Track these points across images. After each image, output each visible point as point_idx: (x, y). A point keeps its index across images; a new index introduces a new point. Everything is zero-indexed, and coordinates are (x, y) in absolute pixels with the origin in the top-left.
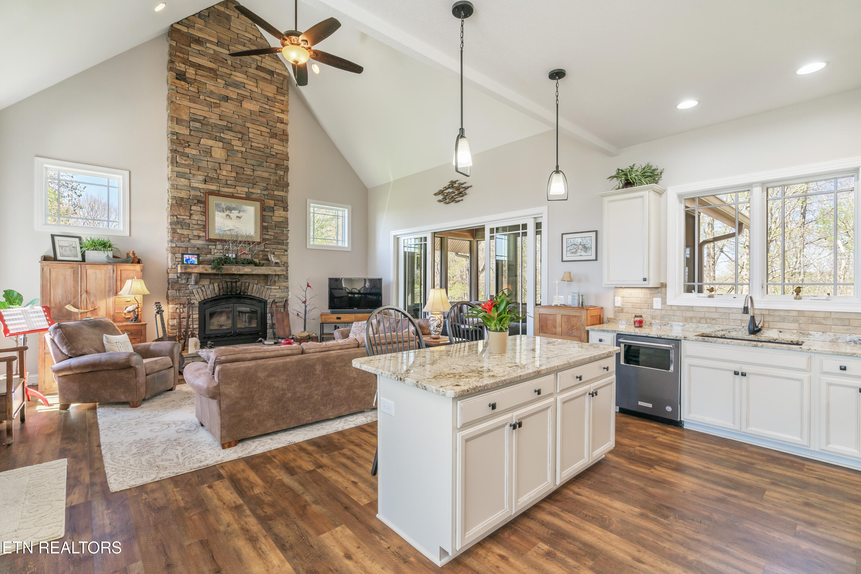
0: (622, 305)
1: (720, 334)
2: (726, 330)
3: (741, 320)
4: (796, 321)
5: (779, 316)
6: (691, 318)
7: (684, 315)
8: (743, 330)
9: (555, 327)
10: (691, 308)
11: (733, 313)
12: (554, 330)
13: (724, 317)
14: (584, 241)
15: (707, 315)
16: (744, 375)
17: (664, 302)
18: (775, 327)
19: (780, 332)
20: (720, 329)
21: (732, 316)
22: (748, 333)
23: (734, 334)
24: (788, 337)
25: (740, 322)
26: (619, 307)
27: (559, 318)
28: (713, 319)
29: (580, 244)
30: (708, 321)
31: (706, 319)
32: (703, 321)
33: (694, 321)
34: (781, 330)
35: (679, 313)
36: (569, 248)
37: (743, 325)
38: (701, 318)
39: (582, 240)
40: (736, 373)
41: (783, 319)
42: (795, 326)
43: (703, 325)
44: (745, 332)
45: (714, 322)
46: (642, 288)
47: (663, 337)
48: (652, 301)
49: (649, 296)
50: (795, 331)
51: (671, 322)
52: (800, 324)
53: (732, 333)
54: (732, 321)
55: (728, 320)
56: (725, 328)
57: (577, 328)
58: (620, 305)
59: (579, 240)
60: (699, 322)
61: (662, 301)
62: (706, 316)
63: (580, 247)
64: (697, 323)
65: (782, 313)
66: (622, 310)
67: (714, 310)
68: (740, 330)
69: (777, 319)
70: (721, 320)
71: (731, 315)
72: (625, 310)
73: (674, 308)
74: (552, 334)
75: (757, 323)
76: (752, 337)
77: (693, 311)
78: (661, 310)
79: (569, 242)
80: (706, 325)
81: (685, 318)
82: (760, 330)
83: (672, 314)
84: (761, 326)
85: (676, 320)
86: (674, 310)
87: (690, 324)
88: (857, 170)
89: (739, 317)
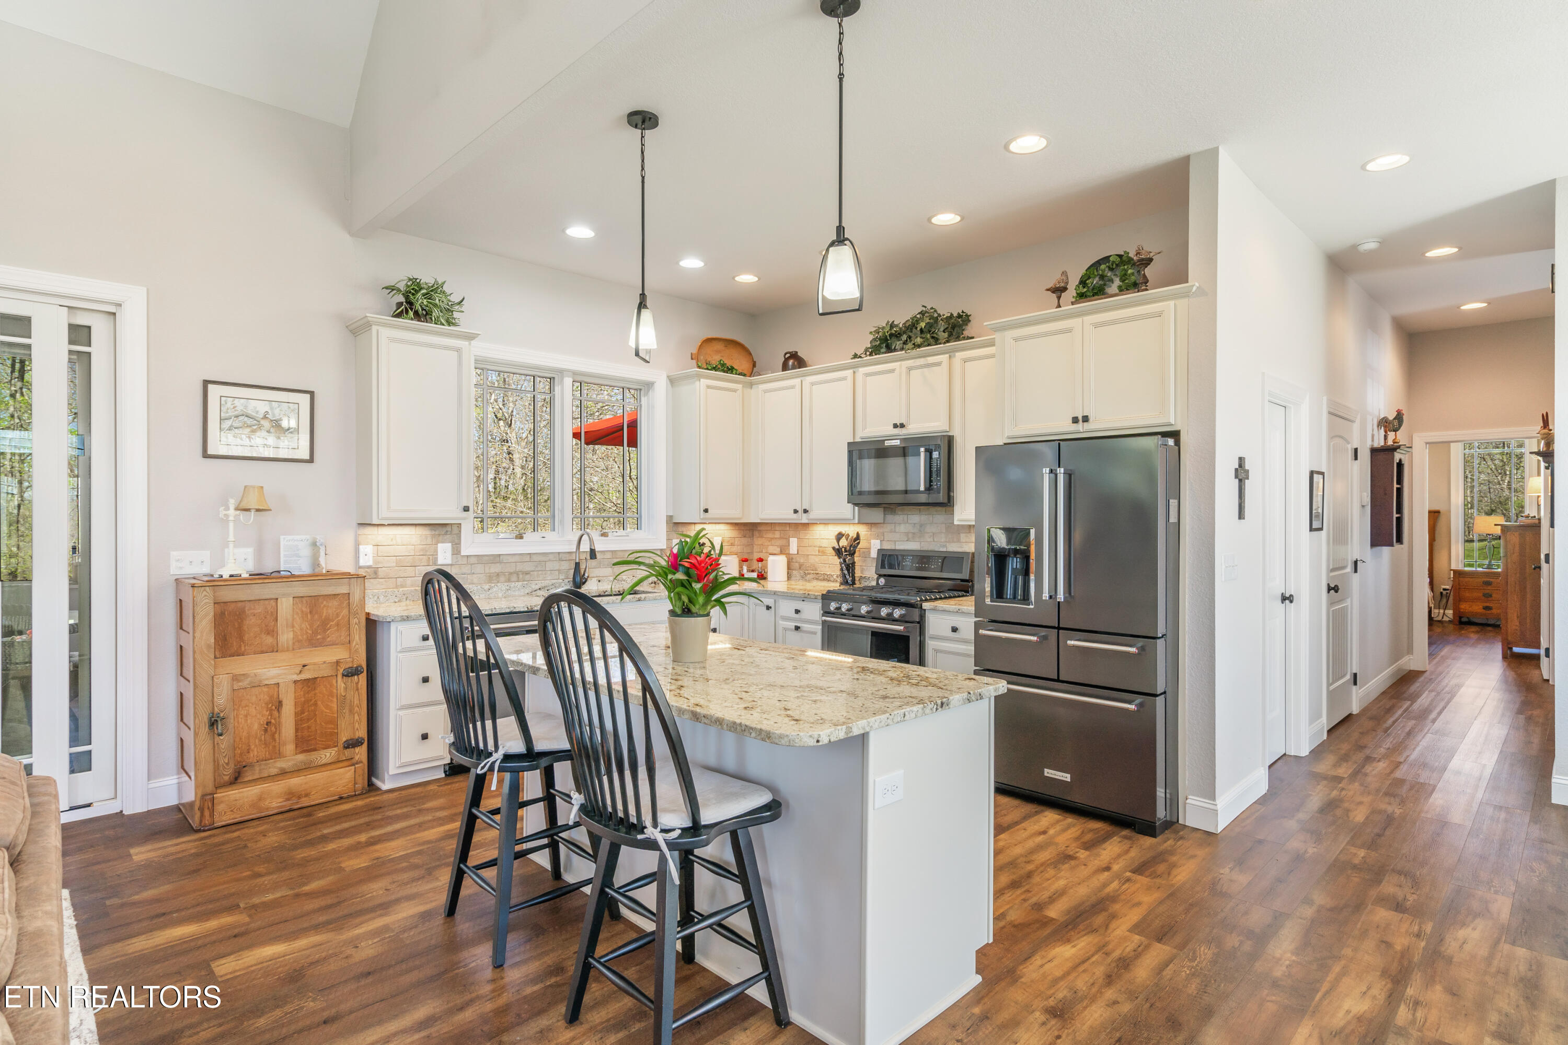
0: (375, 562)
2: (544, 588)
3: (562, 569)
6: (498, 575)
7: (487, 571)
8: (563, 584)
9: (271, 631)
10: (496, 559)
11: (550, 560)
12: (269, 640)
13: (538, 568)
14: (277, 412)
15: (520, 567)
17: (456, 551)
18: (594, 575)
19: (598, 581)
20: (537, 587)
21: (550, 566)
25: (556, 573)
26: (369, 567)
27: (285, 607)
28: (527, 573)
29: (265, 417)
30: (521, 576)
31: (517, 573)
32: (514, 578)
33: (501, 579)
34: (600, 578)
35: (479, 568)
36: (227, 424)
37: (560, 577)
38: (511, 574)
39: (272, 408)
41: (600, 564)
42: (608, 571)
43: (516, 584)
45: (527, 577)
46: (416, 525)
48: (436, 551)
49: (429, 541)
50: (610, 578)
54: (548, 572)
55: (544, 572)
56: (543, 585)
57: (338, 625)
58: (370, 563)
59: (262, 408)
60: (509, 580)
61: (453, 548)
62: (517, 570)
63: (266, 424)
64: (506, 582)
66: (376, 573)
67: (528, 559)
68: (560, 585)
70: (535, 573)
71: (548, 564)
72: (381, 573)
73: (473, 560)
74: (262, 652)
75: (581, 571)
77: (500, 562)
78: (451, 565)
79: (229, 405)
80: (520, 583)
81: (490, 576)
82: (586, 580)
83: (469, 572)
84: (586, 575)
85: (475, 581)
86: (472, 564)
87: (499, 584)
88: (649, 385)
89: (556, 565)
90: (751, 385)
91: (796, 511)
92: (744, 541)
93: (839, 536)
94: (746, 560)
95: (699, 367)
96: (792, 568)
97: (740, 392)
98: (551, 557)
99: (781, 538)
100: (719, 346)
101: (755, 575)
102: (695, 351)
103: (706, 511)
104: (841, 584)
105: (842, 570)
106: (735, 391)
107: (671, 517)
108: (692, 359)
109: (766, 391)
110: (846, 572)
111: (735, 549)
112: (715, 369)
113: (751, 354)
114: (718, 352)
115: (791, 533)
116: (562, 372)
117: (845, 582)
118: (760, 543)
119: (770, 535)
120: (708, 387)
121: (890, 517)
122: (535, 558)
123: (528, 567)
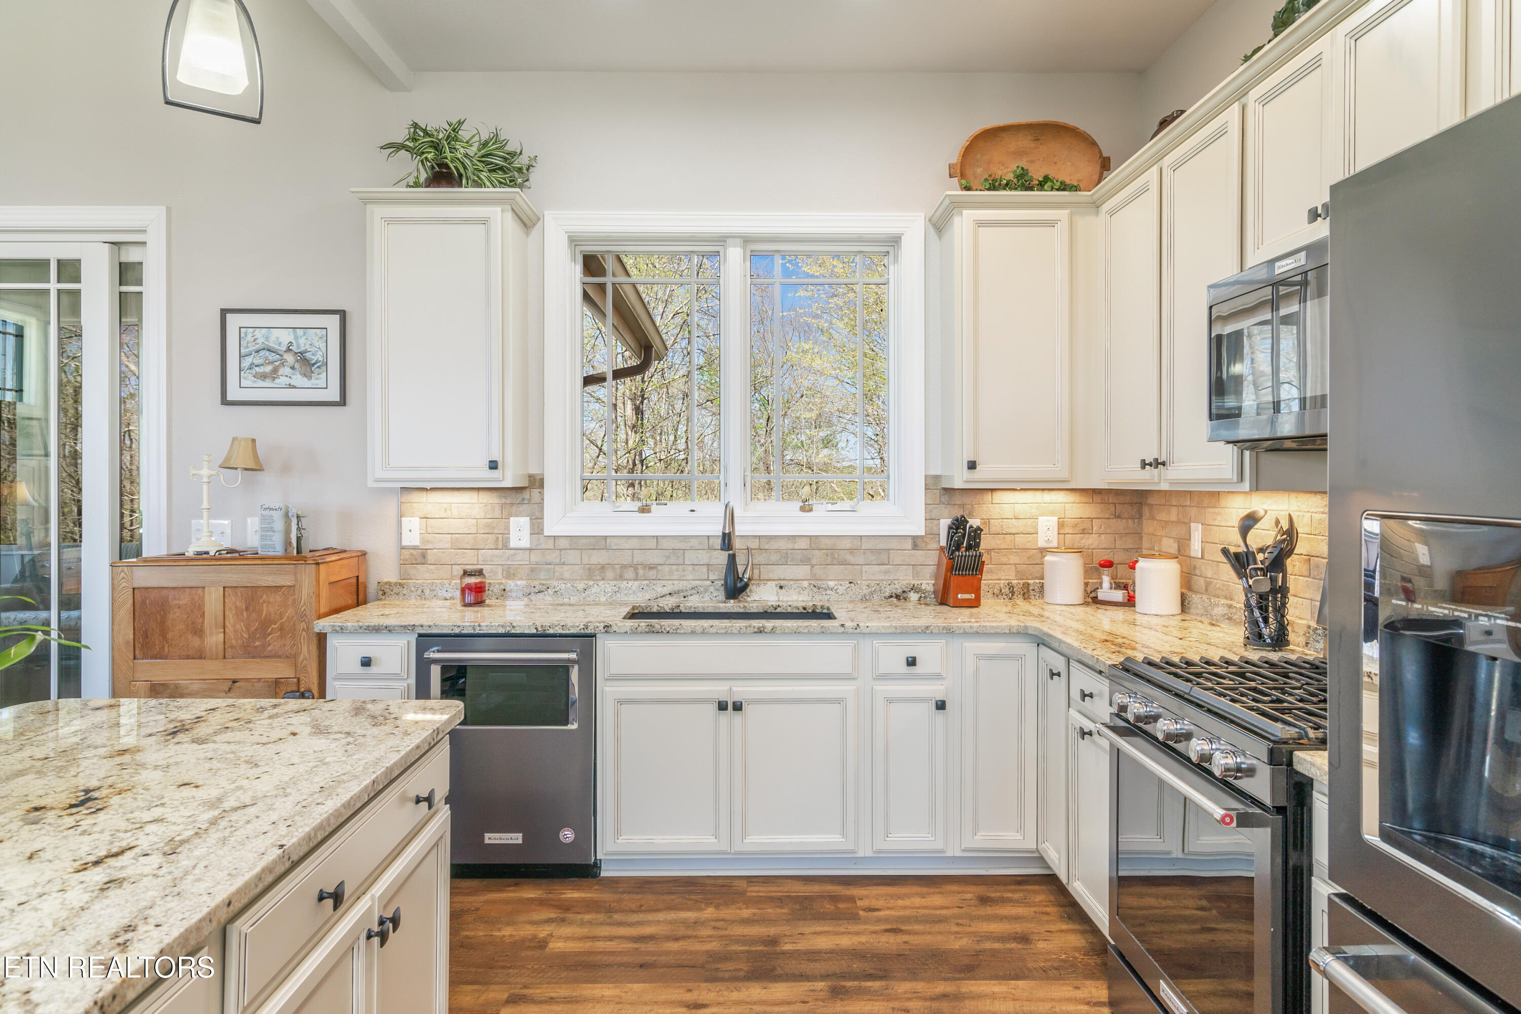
0: (424, 541)
1: (668, 604)
2: (678, 592)
3: (708, 565)
4: (806, 561)
5: (778, 551)
6: (603, 568)
7: (585, 561)
8: (712, 589)
9: (198, 631)
10: (601, 542)
11: (691, 549)
12: (195, 642)
13: (673, 561)
14: (302, 341)
15: (639, 557)
16: (738, 707)
17: (537, 529)
18: (771, 576)
19: (781, 587)
20: (666, 591)
21: (691, 557)
22: (721, 595)
23: (694, 603)
24: (795, 599)
25: (705, 569)
26: (415, 548)
27: (213, 601)
28: (652, 567)
29: (289, 350)
30: (641, 572)
31: (635, 567)
32: (630, 574)
33: (610, 574)
34: (782, 583)
35: (572, 557)
36: (247, 362)
37: (711, 578)
38: (624, 567)
39: (296, 338)
40: (722, 706)
41: (785, 559)
42: (803, 571)
43: (631, 583)
44: (715, 594)
45: (652, 574)
46: (479, 489)
47: (551, 631)
48: (507, 528)
49: (497, 513)
50: (806, 584)
51: (555, 583)
52: (813, 566)
53: (690, 598)
54: (690, 568)
55: (681, 567)
56: (676, 589)
57: (281, 629)
58: (417, 542)
59: (285, 337)
60: (621, 577)
61: (532, 525)
62: (635, 562)
63: (290, 358)
64: (615, 579)
65: (782, 545)
66: (424, 556)
67: (652, 544)
68: (706, 591)
69: (774, 558)
70: (666, 568)
71: (687, 553)
72: (431, 557)
73: (562, 543)
74: (188, 657)
75: (740, 569)
76: (732, 606)
77: (606, 549)
78: (530, 549)
79: (249, 338)
80: (637, 583)
81: (589, 569)
82: (746, 586)
83: (558, 561)
84: (747, 576)
85: (566, 575)
86: (561, 550)
87: (601, 583)
88: (895, 241)
89: (704, 557)
90: (1096, 206)
91: (1144, 464)
92: (1119, 525)
93: (1249, 522)
94: (1108, 564)
95: (968, 188)
96: (1195, 587)
98: (694, 543)
99: (1179, 522)
100: (1023, 141)
101: (1119, 596)
102: (955, 158)
103: (972, 466)
104: (1248, 641)
105: (1248, 606)
106: (1051, 224)
107: (937, 478)
108: (951, 176)
109: (1112, 213)
110: (1257, 613)
111: (1090, 541)
112: (1007, 186)
114: (1020, 154)
115: (1193, 511)
116: (722, 239)
117: (1256, 638)
118: (1151, 530)
119: (1163, 516)
120: (981, 224)
122: (664, 544)
123: (654, 558)
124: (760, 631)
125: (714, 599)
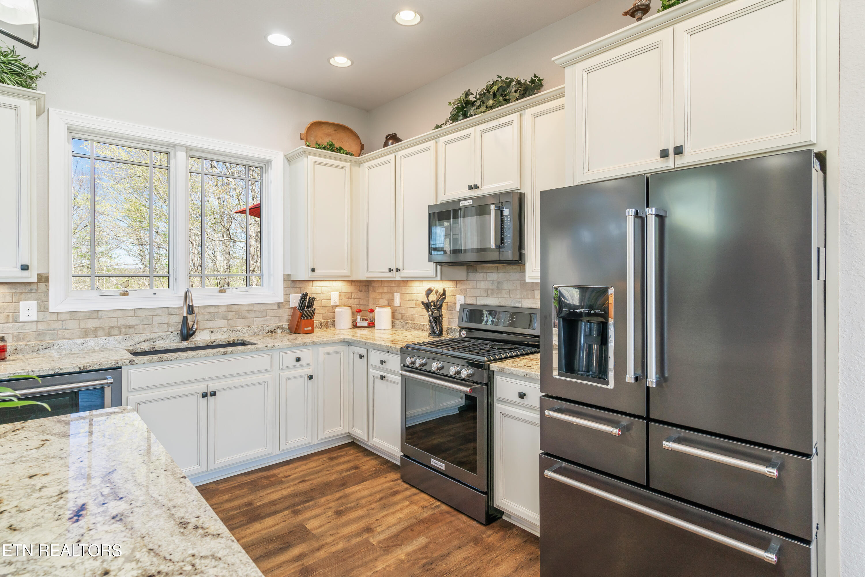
1: (146, 347)
2: (149, 340)
3: (168, 323)
4: (225, 317)
5: (209, 313)
6: (96, 329)
7: (82, 326)
8: (171, 336)
10: (95, 314)
11: (157, 315)
13: (145, 322)
15: (122, 322)
16: (213, 394)
17: (43, 308)
18: (206, 327)
19: (212, 332)
20: (141, 340)
21: (157, 320)
22: (178, 338)
23: (160, 345)
24: (221, 337)
25: (166, 326)
28: (130, 327)
30: (123, 330)
31: (119, 328)
32: (116, 331)
33: (100, 333)
34: (212, 330)
35: (72, 324)
37: (170, 330)
38: (111, 328)
40: (205, 395)
41: (213, 317)
42: (222, 323)
43: (117, 337)
44: (173, 339)
45: (131, 331)
48: (17, 308)
49: (8, 299)
50: (225, 329)
51: (60, 342)
52: (228, 320)
53: (158, 342)
54: (157, 326)
55: (150, 326)
56: (148, 338)
60: (109, 334)
61: (39, 306)
62: (119, 324)
64: (105, 336)
65: (212, 310)
67: (131, 314)
68: (167, 337)
69: (207, 317)
70: (141, 327)
71: (154, 318)
73: (63, 317)
75: (190, 324)
76: (186, 344)
77: (98, 318)
78: (38, 322)
80: (121, 337)
81: (85, 331)
82: (194, 333)
83: (60, 327)
84: (194, 327)
85: (67, 336)
86: (63, 321)
87: (94, 339)
88: (268, 163)
89: (165, 319)
90: (359, 164)
91: (390, 270)
92: (361, 295)
93: (429, 292)
94: (359, 311)
95: (308, 146)
96: (396, 318)
97: (348, 169)
98: (159, 312)
99: (388, 293)
100: (330, 130)
101: (366, 323)
102: (304, 131)
103: (313, 270)
104: (430, 335)
105: (430, 322)
106: (343, 168)
107: (289, 275)
108: (301, 139)
109: (369, 168)
110: (433, 324)
111: (351, 302)
112: (324, 148)
113: (358, 138)
114: (328, 135)
115: (395, 288)
116: (177, 147)
117: (433, 333)
118: (374, 296)
119: (380, 290)
120: (316, 163)
121: (472, 275)
122: (139, 313)
123: (132, 321)
124: (225, 353)
125: (175, 342)
